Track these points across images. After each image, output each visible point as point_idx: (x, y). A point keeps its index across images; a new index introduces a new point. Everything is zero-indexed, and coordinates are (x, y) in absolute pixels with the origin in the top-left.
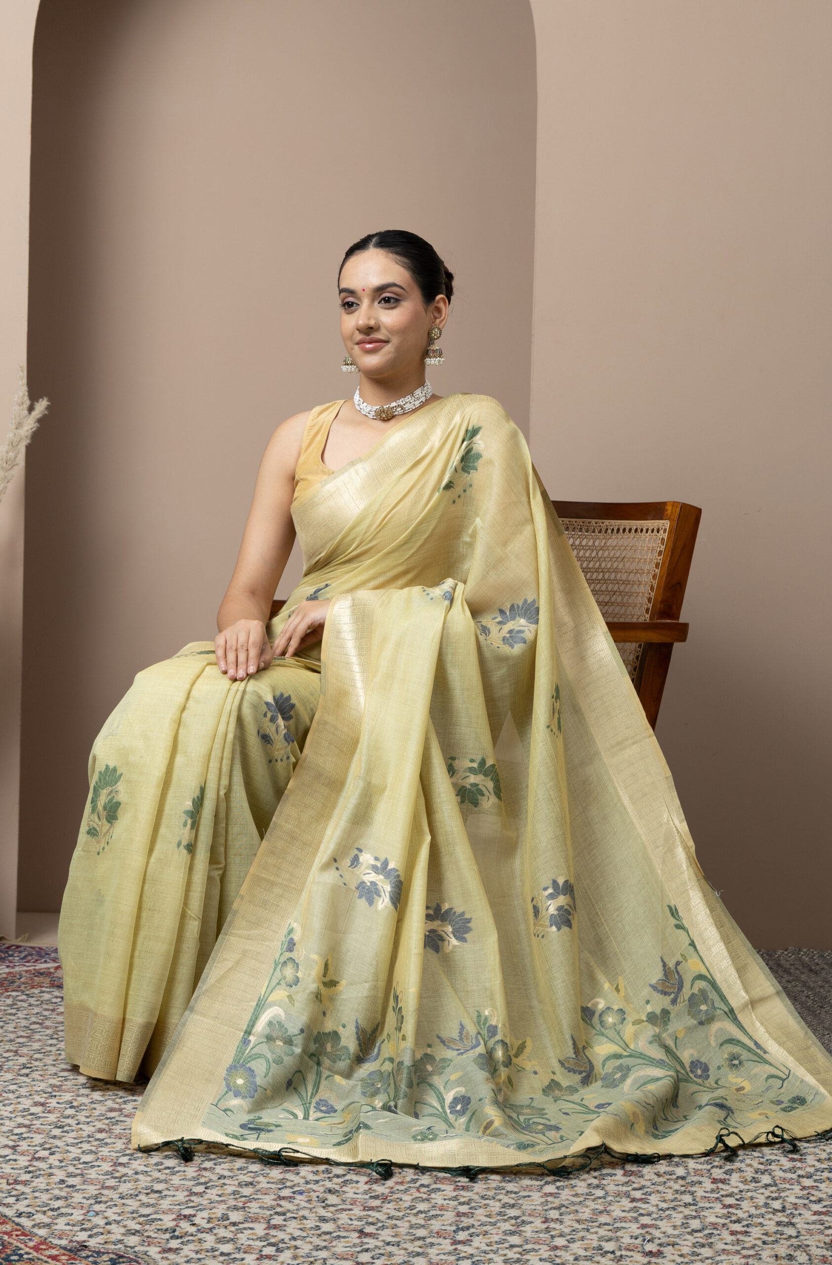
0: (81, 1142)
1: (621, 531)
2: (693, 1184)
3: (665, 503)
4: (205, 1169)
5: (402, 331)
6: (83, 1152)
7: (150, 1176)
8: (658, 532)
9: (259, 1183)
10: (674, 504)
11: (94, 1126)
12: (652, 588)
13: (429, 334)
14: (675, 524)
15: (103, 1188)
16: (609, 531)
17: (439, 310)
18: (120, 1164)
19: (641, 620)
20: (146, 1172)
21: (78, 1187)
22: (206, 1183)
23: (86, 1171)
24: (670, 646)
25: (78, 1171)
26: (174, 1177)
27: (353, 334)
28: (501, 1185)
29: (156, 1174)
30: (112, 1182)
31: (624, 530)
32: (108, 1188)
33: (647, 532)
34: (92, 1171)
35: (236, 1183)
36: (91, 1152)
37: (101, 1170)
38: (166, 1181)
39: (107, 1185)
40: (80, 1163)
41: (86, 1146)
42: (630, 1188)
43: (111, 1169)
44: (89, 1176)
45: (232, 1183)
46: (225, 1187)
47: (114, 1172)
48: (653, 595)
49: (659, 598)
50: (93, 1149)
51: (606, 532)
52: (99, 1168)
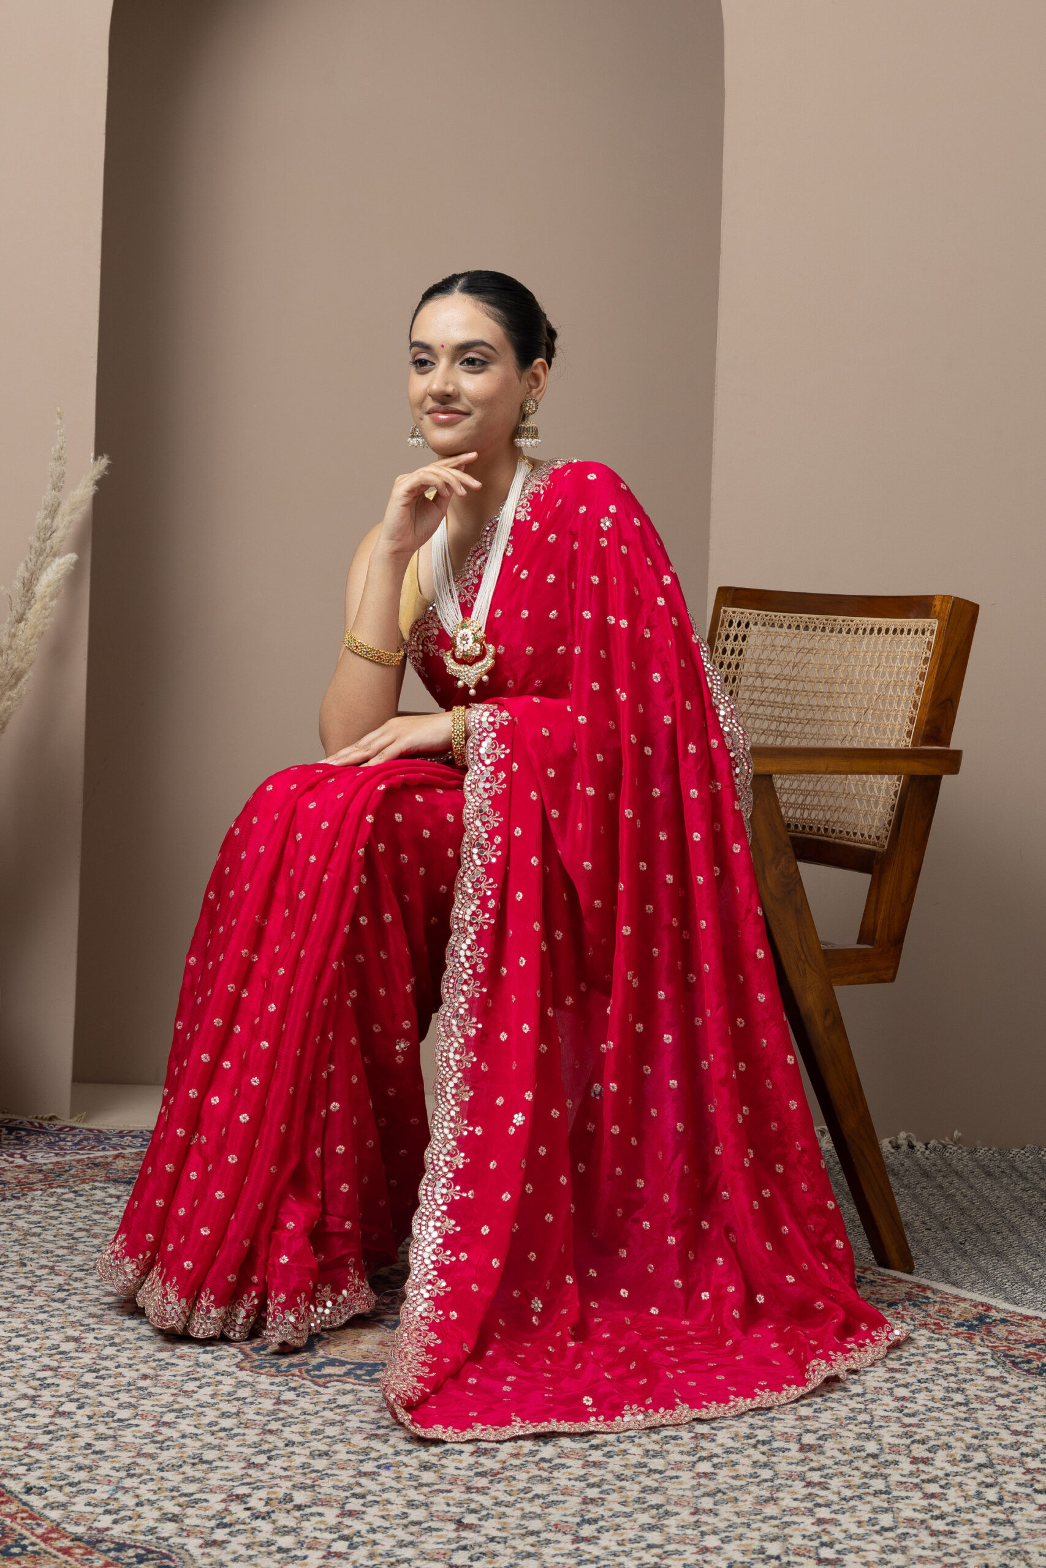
0: (118, 1391)
1: (876, 631)
2: (887, 1464)
3: (932, 597)
4: (271, 1432)
5: (487, 403)
6: (120, 1406)
7: (200, 1440)
8: (923, 633)
9: (335, 1452)
10: (945, 598)
11: (137, 1370)
12: (915, 705)
13: (522, 407)
14: (945, 623)
15: (139, 1455)
16: (860, 631)
17: (537, 378)
18: (165, 1424)
19: (902, 745)
20: (196, 1435)
21: (107, 1454)
22: (270, 1451)
23: (120, 1432)
24: (937, 780)
25: (110, 1432)
26: (230, 1442)
27: (423, 400)
28: (642, 1461)
29: (209, 1439)
30: (150, 1449)
31: (880, 630)
32: (146, 1455)
33: (909, 633)
34: (128, 1432)
35: (307, 1452)
36: (130, 1405)
37: (140, 1432)
38: (219, 1448)
39: (144, 1451)
40: (114, 1421)
41: (124, 1397)
42: (806, 1468)
43: (151, 1430)
44: (123, 1439)
45: (303, 1452)
46: (293, 1457)
47: (155, 1434)
48: (916, 713)
49: (925, 718)
50: (133, 1401)
51: (856, 633)
52: (138, 1428)
